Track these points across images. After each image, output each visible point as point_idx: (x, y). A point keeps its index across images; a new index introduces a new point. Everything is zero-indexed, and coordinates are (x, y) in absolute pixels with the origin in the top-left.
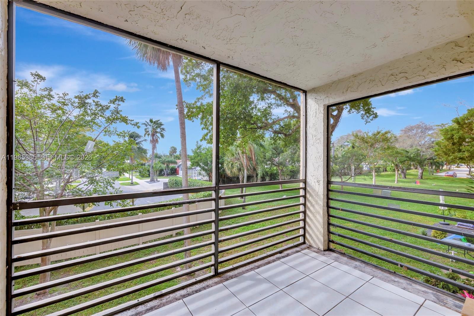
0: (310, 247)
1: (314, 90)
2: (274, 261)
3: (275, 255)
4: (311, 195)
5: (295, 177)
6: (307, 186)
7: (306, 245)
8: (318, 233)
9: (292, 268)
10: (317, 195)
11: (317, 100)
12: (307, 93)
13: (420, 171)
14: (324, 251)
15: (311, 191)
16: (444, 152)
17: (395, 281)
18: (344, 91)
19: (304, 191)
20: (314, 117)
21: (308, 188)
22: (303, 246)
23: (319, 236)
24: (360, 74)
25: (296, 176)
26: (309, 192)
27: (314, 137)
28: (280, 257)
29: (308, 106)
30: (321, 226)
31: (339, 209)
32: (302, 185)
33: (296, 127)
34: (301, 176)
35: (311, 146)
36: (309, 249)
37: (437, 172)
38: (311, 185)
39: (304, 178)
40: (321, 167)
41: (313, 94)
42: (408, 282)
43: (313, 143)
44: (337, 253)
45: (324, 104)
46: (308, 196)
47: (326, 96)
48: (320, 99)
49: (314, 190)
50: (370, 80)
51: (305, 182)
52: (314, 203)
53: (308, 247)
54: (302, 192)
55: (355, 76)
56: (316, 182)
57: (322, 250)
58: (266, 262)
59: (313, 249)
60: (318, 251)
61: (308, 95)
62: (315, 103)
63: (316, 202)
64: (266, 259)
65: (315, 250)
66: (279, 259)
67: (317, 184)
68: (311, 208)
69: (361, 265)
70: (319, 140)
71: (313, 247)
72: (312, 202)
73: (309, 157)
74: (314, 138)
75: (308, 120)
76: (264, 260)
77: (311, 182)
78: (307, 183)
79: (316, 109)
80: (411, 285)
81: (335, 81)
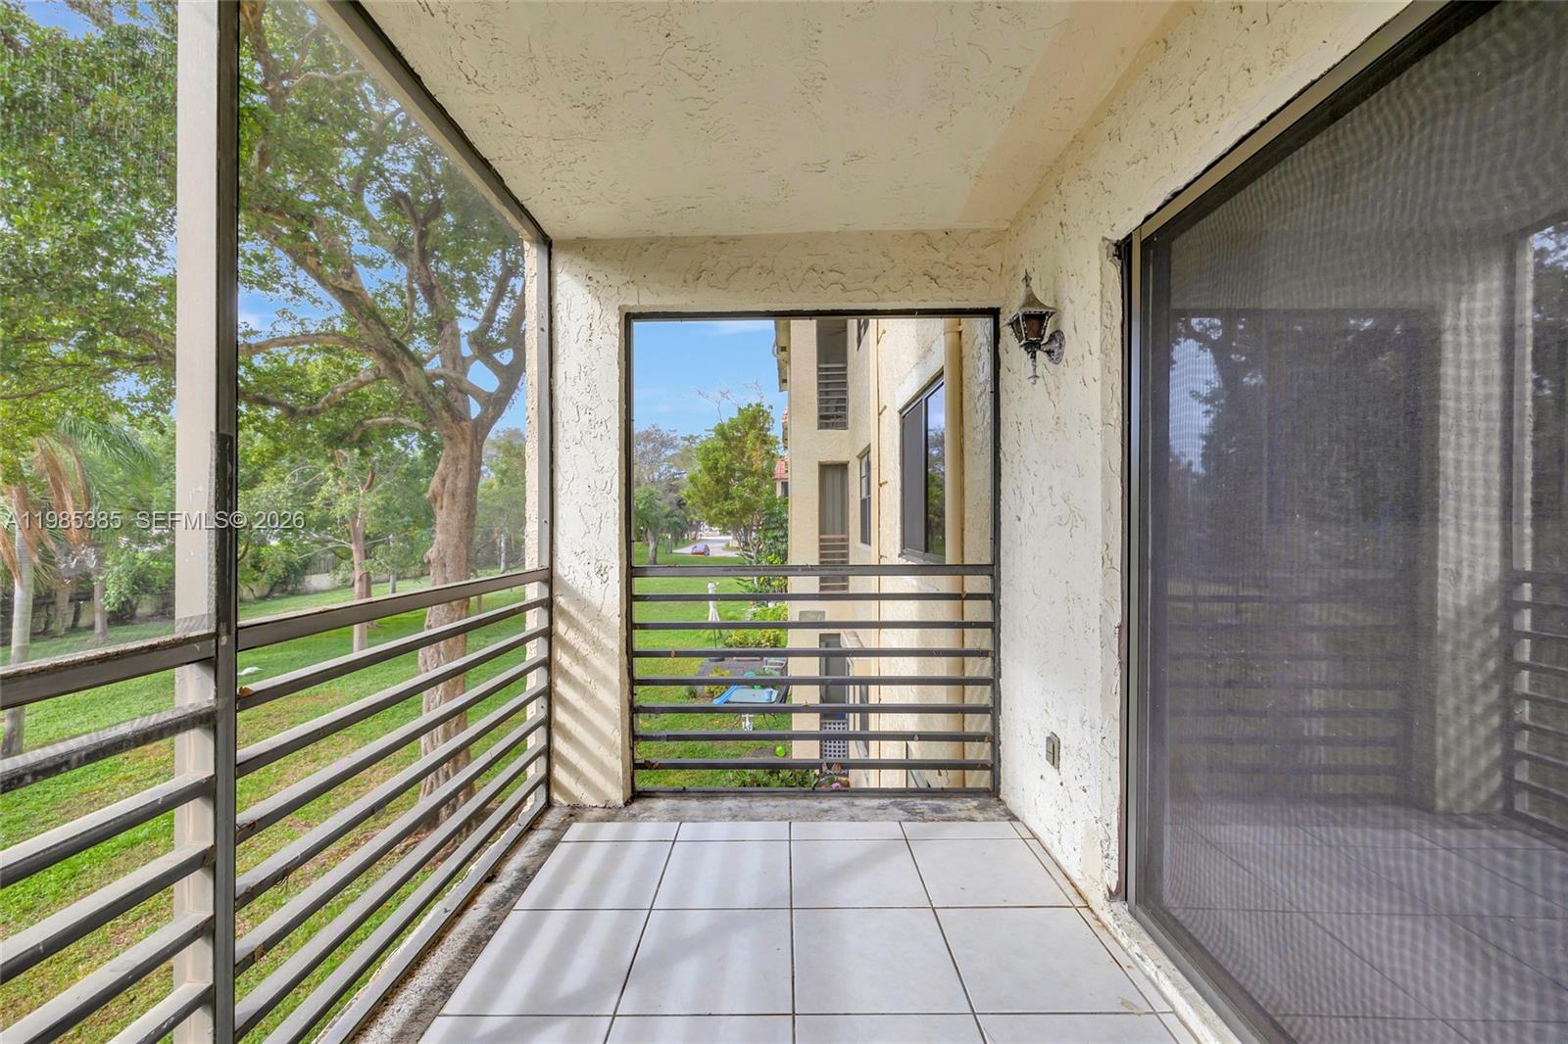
0: (575, 812)
1: (585, 247)
2: (492, 924)
3: (480, 899)
4: (572, 623)
5: (290, 588)
6: (555, 593)
7: (555, 810)
8: (601, 752)
9: (586, 910)
10: (598, 617)
11: (593, 283)
12: (553, 250)
13: (652, 546)
14: (627, 804)
15: (572, 610)
16: (702, 498)
17: (827, 811)
18: (690, 277)
19: (545, 614)
20: (582, 343)
21: (561, 601)
22: (553, 818)
23: (606, 761)
24: (736, 240)
25: (297, 582)
26: (563, 613)
27: (582, 413)
28: (503, 896)
29: (558, 298)
30: (616, 725)
31: (667, 654)
32: (533, 592)
33: (346, 386)
34: (532, 560)
35: (571, 444)
36: (577, 821)
37: (677, 547)
38: (575, 586)
39: (546, 564)
40: (611, 520)
41: (580, 261)
42: (846, 800)
43: (579, 437)
44: (664, 798)
45: (621, 303)
46: (561, 627)
47: (627, 278)
48: (606, 283)
49: (583, 604)
50: (762, 267)
51: (549, 578)
52: (584, 648)
53: (571, 815)
54: (534, 620)
55: (720, 242)
56: (593, 574)
57: (621, 803)
58: (460, 943)
59: (588, 815)
60: (610, 814)
61: (560, 260)
62: (586, 292)
63: (596, 644)
64: (451, 936)
65: (596, 813)
66: (505, 904)
67: (597, 580)
68: (576, 671)
69: (740, 804)
70: (603, 427)
71: (584, 807)
72: (577, 647)
73: (565, 487)
74: (585, 418)
75: (559, 350)
76: (446, 942)
77: (572, 575)
78: (555, 581)
79: (589, 317)
80: (853, 805)
81: (658, 239)
